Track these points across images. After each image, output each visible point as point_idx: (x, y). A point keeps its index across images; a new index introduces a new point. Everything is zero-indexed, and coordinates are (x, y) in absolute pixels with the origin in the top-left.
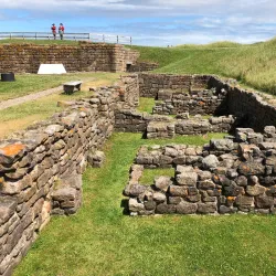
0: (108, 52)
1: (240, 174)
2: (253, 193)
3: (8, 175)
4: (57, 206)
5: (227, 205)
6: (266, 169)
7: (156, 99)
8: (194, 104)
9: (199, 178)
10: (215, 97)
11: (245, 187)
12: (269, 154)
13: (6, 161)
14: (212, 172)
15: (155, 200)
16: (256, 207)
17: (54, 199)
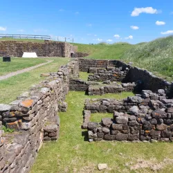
0: (61, 46)
1: (153, 118)
2: (160, 129)
3: (25, 118)
4: (47, 135)
5: (145, 135)
6: (168, 115)
7: (88, 72)
8: (111, 76)
9: (129, 120)
10: (123, 72)
11: (156, 125)
12: (169, 106)
13: (25, 110)
14: (136, 116)
15: (103, 132)
16: (162, 137)
17: (45, 131)
